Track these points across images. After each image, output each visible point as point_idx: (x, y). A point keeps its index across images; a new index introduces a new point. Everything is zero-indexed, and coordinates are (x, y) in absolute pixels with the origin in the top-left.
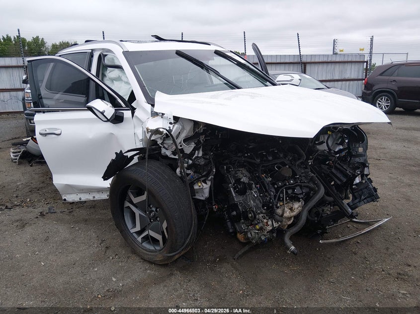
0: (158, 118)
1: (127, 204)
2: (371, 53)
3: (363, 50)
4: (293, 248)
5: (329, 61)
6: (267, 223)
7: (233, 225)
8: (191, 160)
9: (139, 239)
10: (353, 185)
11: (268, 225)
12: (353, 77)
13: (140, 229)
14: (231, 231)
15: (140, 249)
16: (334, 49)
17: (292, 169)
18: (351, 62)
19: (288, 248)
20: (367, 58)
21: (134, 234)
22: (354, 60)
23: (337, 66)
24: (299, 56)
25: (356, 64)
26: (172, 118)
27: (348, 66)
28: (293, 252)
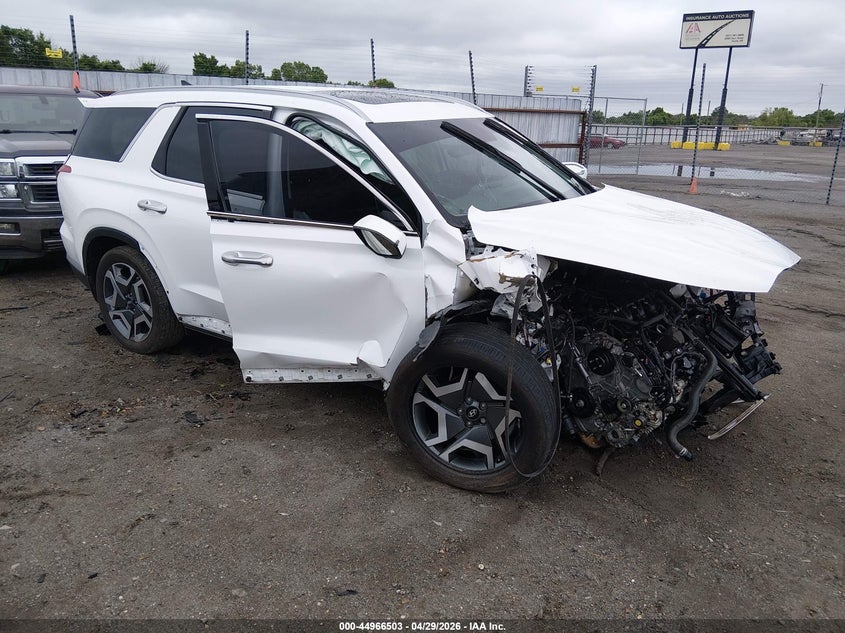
0: (516, 259)
1: (419, 398)
2: (592, 97)
3: (577, 90)
4: (684, 450)
5: (522, 108)
6: (655, 415)
7: (574, 423)
8: (540, 323)
9: (445, 456)
10: (742, 351)
11: (655, 419)
12: (561, 140)
13: (446, 439)
14: (573, 432)
15: (451, 471)
16: (525, 86)
17: (683, 333)
18: (560, 113)
19: (677, 452)
20: (585, 107)
21: (434, 450)
22: (563, 109)
23: (536, 117)
24: (472, 96)
25: (567, 116)
26: (536, 258)
27: (554, 120)
28: (685, 457)
